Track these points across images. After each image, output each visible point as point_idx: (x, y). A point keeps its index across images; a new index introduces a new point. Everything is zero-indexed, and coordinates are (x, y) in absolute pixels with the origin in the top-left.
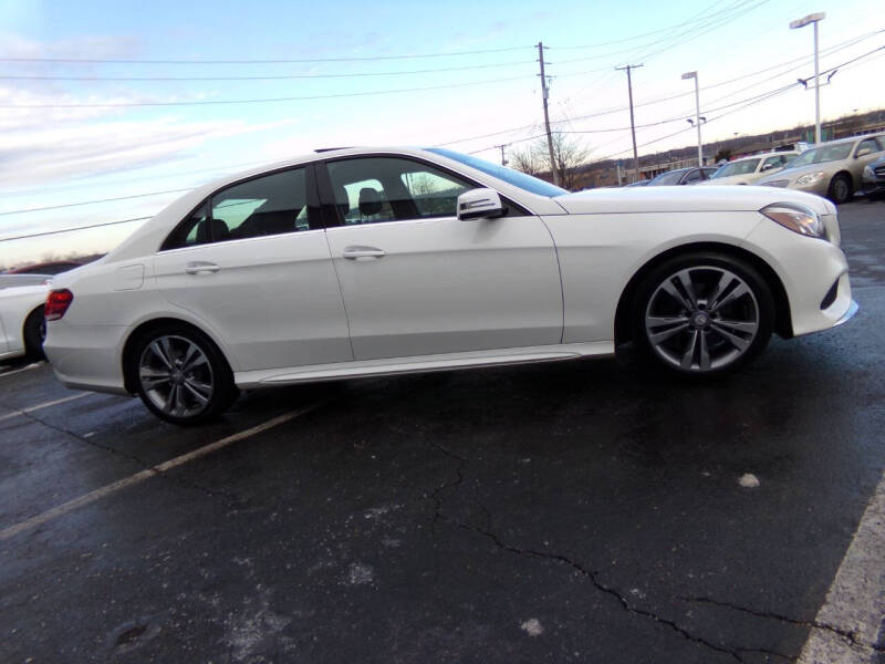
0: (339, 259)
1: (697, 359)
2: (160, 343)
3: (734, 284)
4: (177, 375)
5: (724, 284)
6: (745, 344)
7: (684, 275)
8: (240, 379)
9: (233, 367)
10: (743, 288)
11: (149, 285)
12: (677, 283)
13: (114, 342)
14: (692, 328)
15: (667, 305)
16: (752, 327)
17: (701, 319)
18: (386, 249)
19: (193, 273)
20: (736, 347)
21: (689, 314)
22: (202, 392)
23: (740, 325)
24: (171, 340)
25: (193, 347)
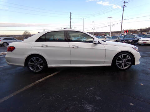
0: (71, 47)
1: (122, 67)
2: (34, 58)
3: (129, 57)
4: (36, 64)
5: (127, 57)
6: (129, 66)
7: (122, 55)
8: (49, 66)
9: (48, 64)
10: (130, 58)
11: (33, 48)
12: (121, 56)
13: (24, 57)
14: (122, 63)
15: (119, 59)
16: (130, 63)
17: (124, 62)
18: (79, 47)
19: (42, 47)
20: (127, 66)
21: (122, 61)
22: (41, 68)
23: (128, 63)
24: (36, 58)
25: (40, 59)
